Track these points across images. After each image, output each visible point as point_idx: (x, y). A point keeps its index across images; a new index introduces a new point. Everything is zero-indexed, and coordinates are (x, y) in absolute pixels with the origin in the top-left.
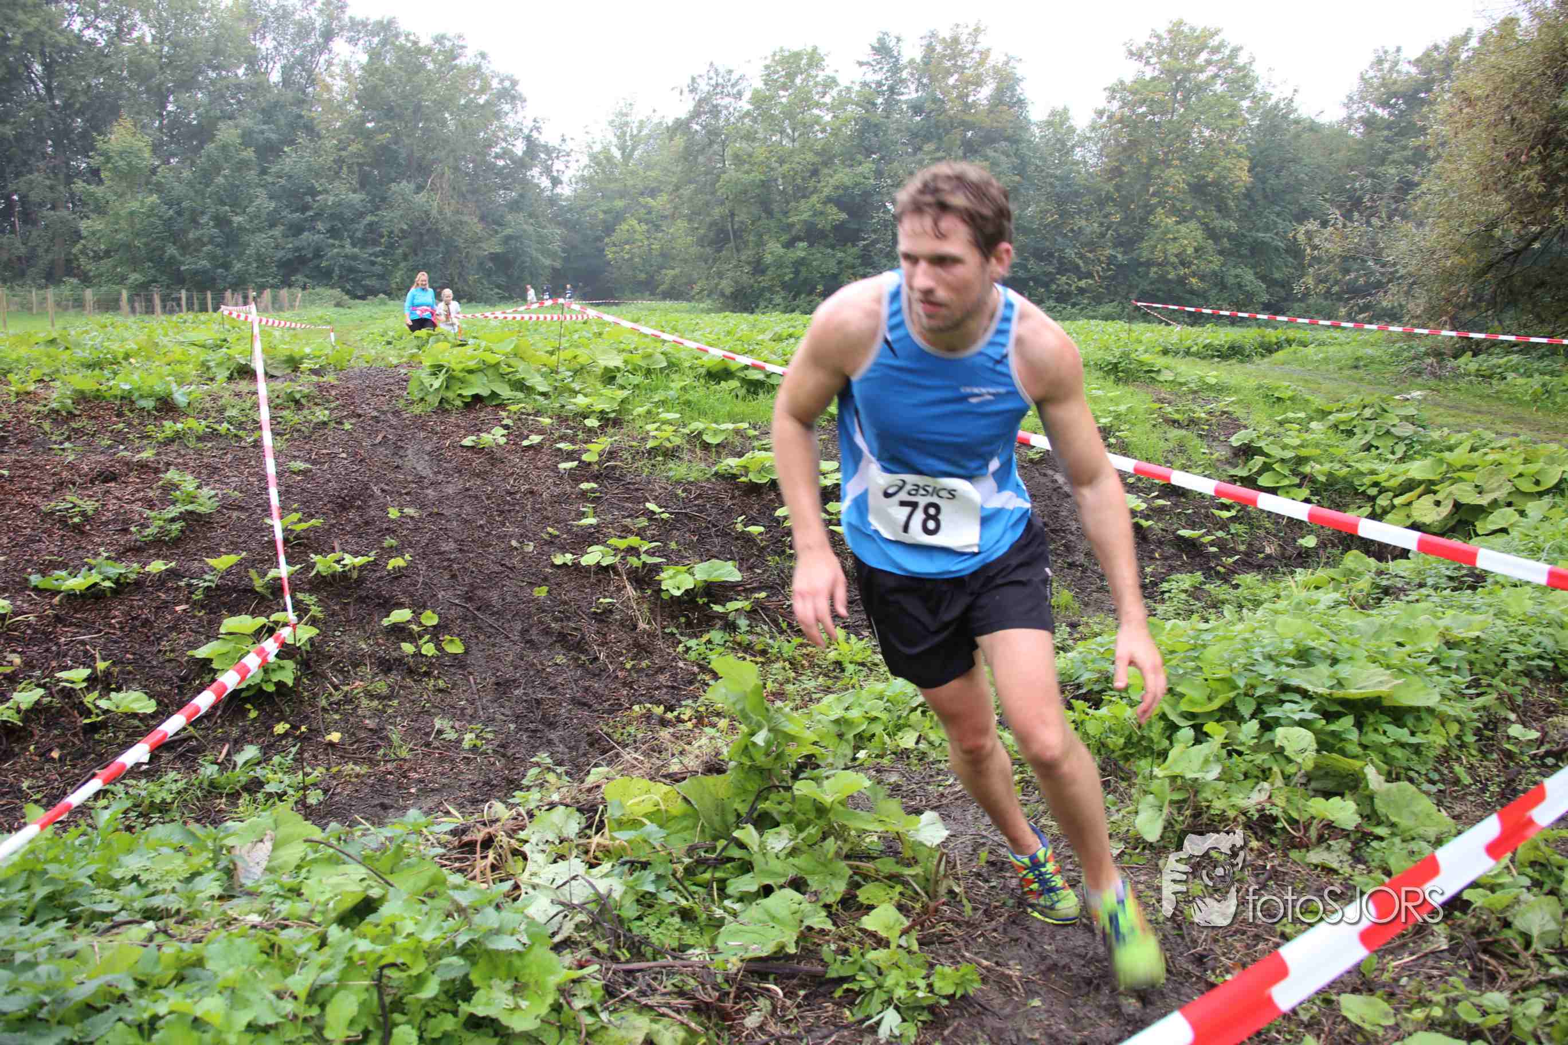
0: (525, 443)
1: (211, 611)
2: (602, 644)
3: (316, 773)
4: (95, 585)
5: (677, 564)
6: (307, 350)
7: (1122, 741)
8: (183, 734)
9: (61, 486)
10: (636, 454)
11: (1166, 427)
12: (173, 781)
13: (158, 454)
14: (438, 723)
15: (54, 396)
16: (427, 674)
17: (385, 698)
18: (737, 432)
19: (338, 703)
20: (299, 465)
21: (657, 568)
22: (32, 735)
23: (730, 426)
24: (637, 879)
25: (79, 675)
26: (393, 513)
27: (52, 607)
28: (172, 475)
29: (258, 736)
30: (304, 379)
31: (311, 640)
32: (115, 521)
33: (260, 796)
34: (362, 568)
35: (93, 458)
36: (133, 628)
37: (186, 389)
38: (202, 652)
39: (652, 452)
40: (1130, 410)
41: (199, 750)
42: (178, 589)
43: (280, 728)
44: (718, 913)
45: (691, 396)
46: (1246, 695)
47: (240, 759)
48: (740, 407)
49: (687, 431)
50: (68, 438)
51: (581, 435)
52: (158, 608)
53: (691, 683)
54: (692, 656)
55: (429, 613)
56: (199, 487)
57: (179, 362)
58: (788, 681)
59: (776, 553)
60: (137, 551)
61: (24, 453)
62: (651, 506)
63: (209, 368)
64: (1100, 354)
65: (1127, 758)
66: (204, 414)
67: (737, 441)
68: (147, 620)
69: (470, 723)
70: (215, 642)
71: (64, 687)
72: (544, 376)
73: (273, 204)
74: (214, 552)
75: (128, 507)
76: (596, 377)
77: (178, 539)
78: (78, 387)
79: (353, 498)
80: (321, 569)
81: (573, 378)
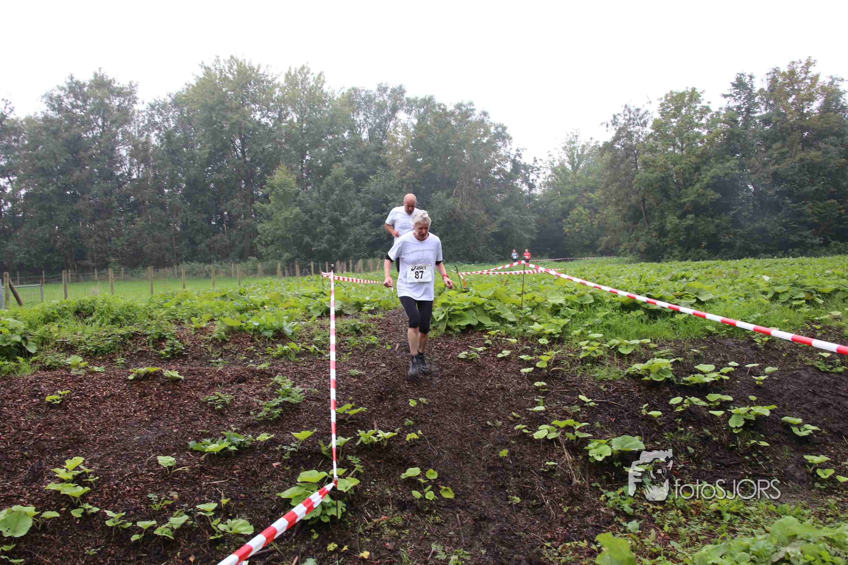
0: (500, 355)
1: (294, 467)
2: (548, 494)
4: (226, 448)
5: (600, 438)
6: (367, 298)
8: (271, 548)
9: (213, 385)
10: (573, 362)
13: (272, 365)
14: (434, 547)
15: (216, 329)
16: (429, 512)
17: (400, 528)
18: (642, 345)
19: (370, 531)
20: (355, 372)
21: (586, 441)
22: (180, 545)
23: (637, 342)
25: (209, 507)
26: (412, 403)
27: (200, 462)
28: (278, 379)
29: (317, 552)
30: (363, 316)
31: (355, 488)
32: (242, 407)
34: (390, 439)
35: (234, 367)
36: (247, 477)
37: (291, 324)
38: (285, 494)
39: (584, 361)
41: (279, 560)
42: (276, 451)
43: (332, 547)
45: (611, 321)
48: (645, 328)
49: (607, 345)
50: (221, 356)
51: (536, 350)
52: (262, 464)
53: (609, 523)
54: (610, 503)
55: (431, 470)
56: (294, 386)
57: (294, 307)
58: (680, 525)
59: (670, 430)
60: (255, 427)
61: (196, 365)
62: (583, 397)
63: (309, 311)
66: (301, 339)
67: (642, 351)
68: (255, 471)
69: (455, 548)
70: (294, 488)
71: (201, 515)
72: (513, 311)
73: (364, 210)
74: (298, 428)
75: (251, 398)
76: (547, 311)
77: (278, 419)
78: (230, 324)
79: (388, 393)
80: (363, 439)
81: (532, 311)
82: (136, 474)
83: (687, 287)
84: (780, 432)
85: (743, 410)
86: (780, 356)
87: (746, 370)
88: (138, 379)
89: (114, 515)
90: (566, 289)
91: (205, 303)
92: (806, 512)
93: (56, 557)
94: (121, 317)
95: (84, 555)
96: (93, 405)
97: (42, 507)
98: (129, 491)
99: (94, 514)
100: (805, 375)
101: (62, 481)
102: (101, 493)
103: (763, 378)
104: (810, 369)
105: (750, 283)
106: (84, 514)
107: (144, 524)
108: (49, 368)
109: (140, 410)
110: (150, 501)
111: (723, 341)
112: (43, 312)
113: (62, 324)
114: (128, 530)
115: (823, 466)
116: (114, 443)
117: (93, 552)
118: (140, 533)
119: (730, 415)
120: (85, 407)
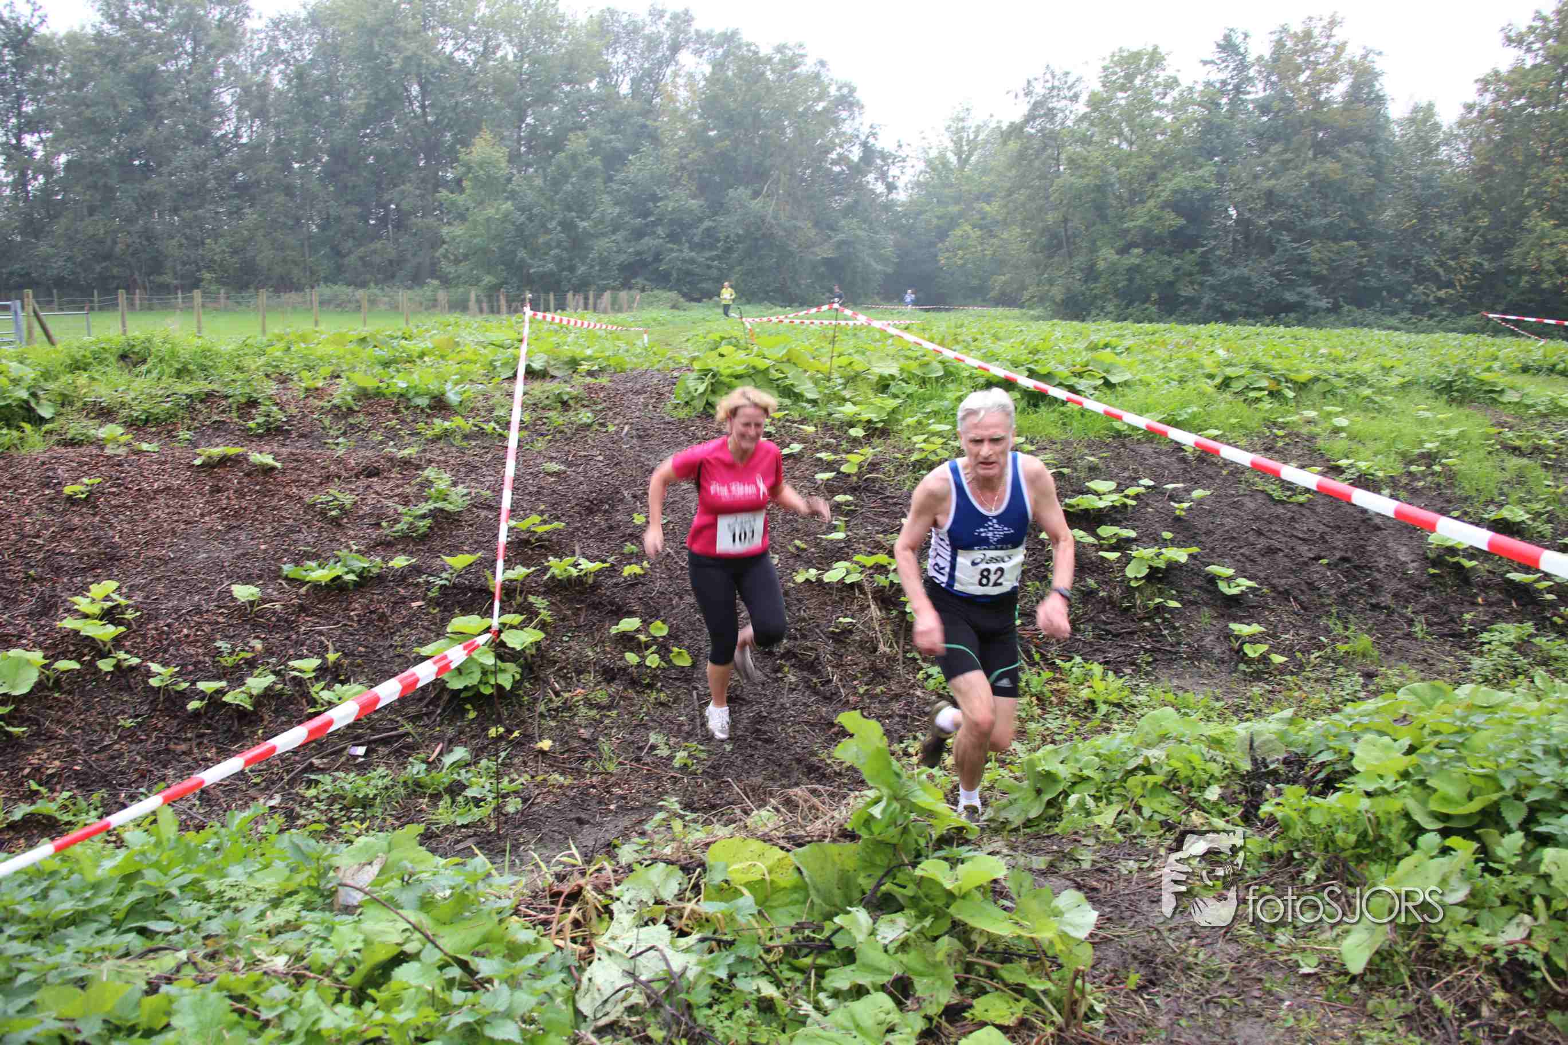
1: (445, 609)
2: (837, 666)
3: (522, 780)
4: (339, 577)
6: (589, 352)
7: (1352, 838)
8: (401, 730)
9: (328, 479)
10: (900, 468)
11: (1504, 455)
12: (379, 777)
13: (424, 451)
14: (653, 738)
15: (341, 391)
16: (650, 686)
17: (603, 708)
19: (556, 710)
20: (554, 467)
22: (262, 719)
24: (713, 960)
25: (309, 665)
27: (298, 597)
28: (430, 472)
29: (472, 737)
30: (577, 379)
31: (537, 644)
32: (371, 515)
33: (460, 799)
34: (598, 573)
35: (362, 452)
36: (370, 622)
37: (460, 388)
38: (425, 651)
39: (916, 465)
40: (1462, 435)
41: (413, 748)
42: (418, 585)
43: (492, 732)
44: (807, 1008)
46: (1518, 797)
47: (448, 760)
50: (344, 434)
51: (845, 445)
52: (395, 603)
54: (930, 683)
55: (658, 623)
56: (455, 484)
57: (470, 362)
58: (1032, 718)
60: (387, 546)
61: (302, 447)
64: (1434, 371)
65: (1360, 859)
66: (474, 411)
68: (384, 614)
69: (686, 740)
70: (442, 642)
71: (295, 678)
72: (816, 383)
73: (617, 210)
74: (454, 550)
75: (385, 502)
76: (870, 385)
77: (425, 536)
78: (361, 384)
79: (601, 502)
80: (557, 572)
81: (845, 385)
82: (198, 611)
83: (1094, 360)
84: (1200, 587)
85: (1148, 552)
86: (1218, 474)
87: (1163, 493)
88: (209, 466)
89: (161, 670)
90: (910, 353)
91: (330, 349)
92: (1218, 705)
93: (74, 727)
94: (191, 367)
95: (117, 727)
96: (137, 503)
97: (54, 652)
98: (187, 636)
99: (132, 669)
100: (1250, 504)
101: (86, 616)
102: (144, 636)
103: (1185, 505)
104: (1259, 496)
105: (1191, 360)
106: (118, 666)
107: (207, 686)
108: (72, 443)
109: (210, 513)
110: (219, 652)
111: (1137, 447)
112: (69, 356)
113: (96, 376)
114: (182, 694)
115: (1254, 640)
116: (166, 563)
117: (129, 723)
118: (202, 699)
119: (1129, 559)
120: (124, 505)
